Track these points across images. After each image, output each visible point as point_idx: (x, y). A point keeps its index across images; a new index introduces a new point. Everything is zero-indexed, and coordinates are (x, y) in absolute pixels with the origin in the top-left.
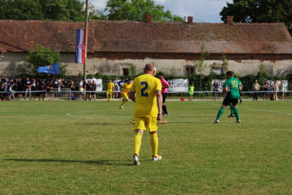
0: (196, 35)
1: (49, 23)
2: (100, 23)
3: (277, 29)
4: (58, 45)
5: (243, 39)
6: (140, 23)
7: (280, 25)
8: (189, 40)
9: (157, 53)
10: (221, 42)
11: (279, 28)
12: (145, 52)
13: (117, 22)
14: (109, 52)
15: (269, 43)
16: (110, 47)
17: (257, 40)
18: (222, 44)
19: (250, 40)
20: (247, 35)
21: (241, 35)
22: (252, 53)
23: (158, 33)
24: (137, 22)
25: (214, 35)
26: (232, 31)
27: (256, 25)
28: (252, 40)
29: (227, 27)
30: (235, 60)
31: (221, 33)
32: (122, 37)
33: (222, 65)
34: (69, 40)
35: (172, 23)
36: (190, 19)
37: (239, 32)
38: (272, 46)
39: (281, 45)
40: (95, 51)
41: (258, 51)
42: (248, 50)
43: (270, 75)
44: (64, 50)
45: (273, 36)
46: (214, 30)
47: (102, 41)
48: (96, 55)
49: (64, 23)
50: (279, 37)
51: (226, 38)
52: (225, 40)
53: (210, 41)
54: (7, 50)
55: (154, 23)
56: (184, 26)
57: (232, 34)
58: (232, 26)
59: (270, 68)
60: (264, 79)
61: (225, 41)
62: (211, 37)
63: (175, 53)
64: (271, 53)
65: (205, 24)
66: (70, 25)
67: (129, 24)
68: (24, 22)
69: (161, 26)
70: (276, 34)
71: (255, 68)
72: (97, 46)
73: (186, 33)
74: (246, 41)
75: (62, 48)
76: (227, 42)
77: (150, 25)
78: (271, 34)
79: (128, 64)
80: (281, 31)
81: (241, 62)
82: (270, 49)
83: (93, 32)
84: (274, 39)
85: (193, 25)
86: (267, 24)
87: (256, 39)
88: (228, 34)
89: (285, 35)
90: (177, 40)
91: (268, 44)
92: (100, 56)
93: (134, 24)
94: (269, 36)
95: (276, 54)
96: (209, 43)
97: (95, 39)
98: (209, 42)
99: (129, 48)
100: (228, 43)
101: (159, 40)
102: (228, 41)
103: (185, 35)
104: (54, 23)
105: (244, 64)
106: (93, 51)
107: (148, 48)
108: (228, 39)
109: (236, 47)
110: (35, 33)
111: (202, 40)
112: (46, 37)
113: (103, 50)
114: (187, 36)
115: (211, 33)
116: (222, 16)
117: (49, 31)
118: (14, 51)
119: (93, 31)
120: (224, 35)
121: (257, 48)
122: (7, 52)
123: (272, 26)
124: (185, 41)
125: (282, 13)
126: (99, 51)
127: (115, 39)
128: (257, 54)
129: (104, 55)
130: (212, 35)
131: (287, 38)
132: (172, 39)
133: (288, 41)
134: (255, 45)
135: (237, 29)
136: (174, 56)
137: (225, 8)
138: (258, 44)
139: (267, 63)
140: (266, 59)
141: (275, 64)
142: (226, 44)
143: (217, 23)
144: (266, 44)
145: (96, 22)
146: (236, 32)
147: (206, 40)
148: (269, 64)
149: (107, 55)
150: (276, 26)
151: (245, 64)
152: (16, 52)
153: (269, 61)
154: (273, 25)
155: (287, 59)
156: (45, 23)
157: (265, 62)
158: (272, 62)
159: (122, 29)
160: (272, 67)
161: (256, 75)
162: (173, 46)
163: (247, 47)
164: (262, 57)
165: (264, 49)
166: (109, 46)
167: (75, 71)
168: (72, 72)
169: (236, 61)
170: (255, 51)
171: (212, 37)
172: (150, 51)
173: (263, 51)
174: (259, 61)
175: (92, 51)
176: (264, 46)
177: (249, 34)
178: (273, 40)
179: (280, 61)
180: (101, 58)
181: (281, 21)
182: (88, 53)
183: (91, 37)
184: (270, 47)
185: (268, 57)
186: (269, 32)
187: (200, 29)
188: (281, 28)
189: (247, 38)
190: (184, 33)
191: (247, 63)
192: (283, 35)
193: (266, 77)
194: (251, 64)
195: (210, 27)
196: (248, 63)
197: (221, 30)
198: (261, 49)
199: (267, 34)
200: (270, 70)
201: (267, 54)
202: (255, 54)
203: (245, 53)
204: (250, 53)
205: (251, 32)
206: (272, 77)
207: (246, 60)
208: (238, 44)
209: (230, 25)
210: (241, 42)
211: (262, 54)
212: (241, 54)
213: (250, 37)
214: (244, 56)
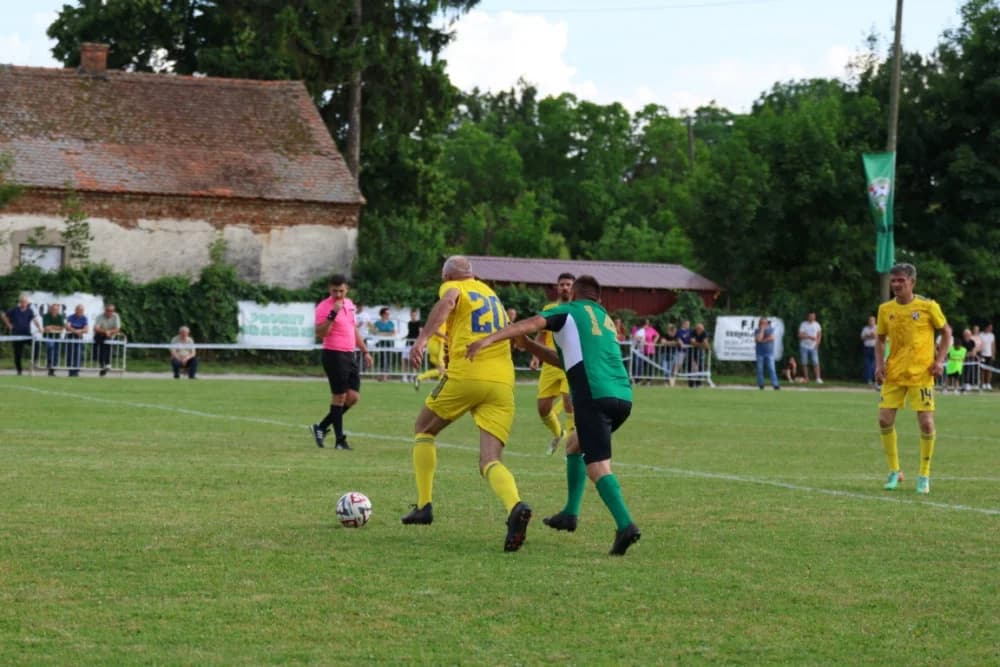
3: (277, 106)
5: (144, 138)
7: (291, 90)
10: (59, 144)
11: (285, 100)
15: (247, 156)
17: (203, 144)
18: (63, 153)
19: (174, 141)
20: (160, 121)
21: (139, 122)
22: (184, 192)
25: (32, 116)
26: (104, 103)
28: (182, 142)
29: (82, 87)
30: (115, 219)
31: (58, 107)
33: (63, 234)
37: (131, 109)
38: (259, 167)
39: (294, 167)
41: (205, 187)
42: (165, 181)
43: (248, 280)
45: (261, 132)
46: (30, 96)
50: (283, 137)
51: (77, 127)
52: (75, 136)
53: (13, 136)
57: (101, 114)
58: (101, 81)
59: (249, 254)
60: (225, 294)
61: (74, 142)
62: (16, 122)
64: (256, 196)
70: (272, 122)
71: (191, 251)
74: (158, 146)
76: (83, 144)
78: (255, 122)
80: (292, 113)
81: (136, 226)
82: (247, 181)
84: (267, 140)
86: (238, 82)
87: (198, 139)
88: (87, 114)
89: (309, 129)
91: (244, 160)
94: (247, 131)
95: (272, 202)
96: (8, 145)
98: (8, 141)
100: (87, 148)
102: (86, 140)
105: (148, 235)
108: (88, 133)
109: (120, 167)
115: (19, 105)
116: (55, 42)
120: (72, 118)
121: (200, 171)
123: (257, 92)
125: (298, 45)
128: (202, 196)
130: (24, 113)
131: (317, 142)
133: (318, 153)
134: (193, 164)
135: (123, 96)
137: (67, 8)
138: (205, 159)
139: (237, 234)
140: (236, 220)
141: (269, 238)
142: (77, 154)
143: (41, 69)
144: (235, 159)
146: (120, 108)
148: (245, 239)
150: (274, 92)
151: (151, 235)
153: (247, 225)
154: (260, 87)
155: (313, 222)
157: (230, 228)
158: (256, 232)
160: (257, 250)
161: (196, 279)
163: (161, 170)
164: (220, 209)
165: (227, 178)
169: (116, 222)
170: (195, 185)
171: (22, 124)
173: (223, 186)
174: (207, 226)
176: (228, 168)
177: (169, 120)
178: (263, 148)
179: (287, 229)
181: (294, 77)
184: (250, 173)
185: (243, 213)
186: (248, 115)
188: (291, 103)
189: (163, 131)
191: (162, 233)
192: (298, 129)
193: (233, 289)
194: (176, 236)
195: (16, 83)
196: (166, 230)
197: (58, 98)
198: (217, 179)
199: (240, 121)
200: (248, 263)
201: (240, 198)
202: (193, 196)
203: (155, 191)
204: (175, 192)
205: (177, 110)
206: (256, 291)
207: (157, 219)
208: (127, 156)
209: (94, 78)
210: (138, 150)
211: (220, 197)
212: (138, 194)
213: (175, 130)
214: (147, 204)
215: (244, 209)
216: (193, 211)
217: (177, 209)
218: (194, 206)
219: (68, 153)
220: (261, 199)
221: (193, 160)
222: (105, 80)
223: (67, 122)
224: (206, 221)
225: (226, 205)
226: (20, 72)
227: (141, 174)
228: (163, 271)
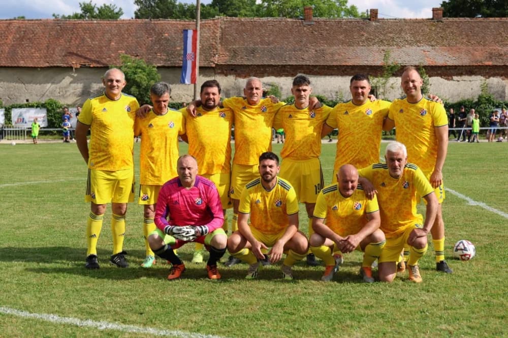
0: (382, 37)
1: (153, 22)
2: (231, 22)
4: (161, 55)
5: (456, 44)
6: (294, 20)
8: (369, 45)
9: (316, 66)
10: (422, 48)
12: (296, 65)
13: (259, 20)
14: (238, 65)
16: (241, 58)
17: (481, 44)
18: (422, 51)
19: (469, 44)
20: (464, 36)
21: (455, 37)
22: (472, 64)
23: (320, 36)
24: (289, 20)
25: (411, 38)
26: (441, 31)
27: (481, 22)
28: (472, 44)
29: (432, 25)
31: (422, 34)
32: (262, 43)
34: (178, 48)
35: (344, 20)
36: (374, 13)
37: (452, 32)
38: (505, 53)
40: (216, 65)
41: (481, 62)
42: (465, 61)
43: (499, 99)
44: (168, 64)
46: (411, 30)
47: (230, 49)
48: (219, 71)
49: (174, 22)
51: (429, 41)
52: (428, 45)
53: (403, 46)
54: (81, 65)
55: (316, 20)
56: (364, 24)
57: (439, 35)
58: (440, 23)
59: (501, 89)
60: (488, 106)
61: (428, 47)
62: (404, 40)
63: (344, 66)
64: (503, 64)
65: (397, 21)
66: (183, 25)
67: (276, 23)
68: (115, 22)
69: (326, 25)
71: (475, 89)
72: (221, 56)
73: (366, 35)
74: (462, 47)
75: (165, 60)
76: (431, 47)
77: (309, 23)
79: (269, 85)
81: (452, 79)
82: (500, 59)
83: (218, 35)
85: (379, 22)
86: (497, 19)
87: (479, 43)
88: (434, 35)
90: (349, 45)
91: (498, 50)
92: (225, 72)
93: (284, 22)
94: (500, 38)
96: (400, 50)
97: (219, 47)
98: (401, 48)
99: (270, 59)
100: (432, 49)
101: (322, 46)
102: (432, 46)
103: (364, 38)
104: (159, 22)
105: (457, 83)
106: (214, 63)
107: (301, 59)
108: (433, 43)
109: (445, 56)
110: (128, 39)
111: (391, 46)
112: (145, 44)
113: (230, 62)
114: (367, 39)
115: (406, 34)
117: (150, 35)
118: (92, 66)
119: (217, 33)
120: (427, 38)
121: (479, 56)
122: (81, 67)
123: (505, 22)
124: (363, 48)
126: (223, 64)
127: (251, 45)
128: (479, 66)
129: (232, 70)
130: (408, 37)
132: (342, 44)
134: (476, 53)
135: (449, 28)
136: (343, 71)
138: (482, 50)
139: (495, 81)
140: (494, 75)
142: (428, 51)
143: (417, 19)
144: (495, 50)
145: (225, 19)
146: (447, 32)
147: (397, 45)
148: (498, 83)
149: (236, 71)
151: (459, 83)
152: (94, 67)
153: (499, 77)
156: (146, 23)
157: (492, 78)
158: (503, 79)
159: (265, 30)
160: (504, 87)
161: (477, 100)
162: (343, 54)
163: (463, 56)
164: (487, 71)
165: (491, 58)
166: (239, 57)
167: (186, 96)
168: (182, 97)
169: (443, 78)
170: (477, 62)
171: (407, 41)
172: (304, 63)
173: (488, 61)
174: (482, 78)
175: (212, 64)
176: (491, 54)
177: (467, 36)
180: (226, 75)
182: (201, 68)
183: (214, 43)
184: (501, 55)
185: (497, 72)
186: (501, 32)
187: (388, 28)
189: (465, 40)
190: (363, 35)
191: (463, 82)
193: (492, 104)
194: (469, 82)
195: (406, 25)
196: (465, 81)
197: (422, 30)
198: (486, 59)
199: (498, 34)
200: (500, 93)
201: (496, 66)
202: (476, 66)
203: (460, 65)
204: (468, 65)
205: (471, 32)
206: (502, 104)
207: (461, 76)
208: (449, 51)
209: (437, 21)
210: (454, 48)
211: (487, 66)
212: (452, 66)
213: (470, 40)
214: (457, 70)
215: (498, 70)
216: (476, 72)
217: (469, 71)
218: (476, 70)
219: (424, 51)
220: (505, 66)
221: (477, 51)
222: (442, 22)
223: (425, 39)
224: (482, 76)
225: (490, 68)
226: (408, 21)
227: (454, 58)
228: (464, 97)
